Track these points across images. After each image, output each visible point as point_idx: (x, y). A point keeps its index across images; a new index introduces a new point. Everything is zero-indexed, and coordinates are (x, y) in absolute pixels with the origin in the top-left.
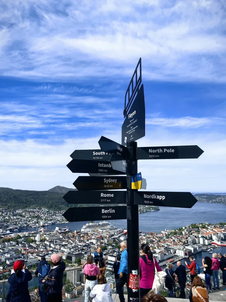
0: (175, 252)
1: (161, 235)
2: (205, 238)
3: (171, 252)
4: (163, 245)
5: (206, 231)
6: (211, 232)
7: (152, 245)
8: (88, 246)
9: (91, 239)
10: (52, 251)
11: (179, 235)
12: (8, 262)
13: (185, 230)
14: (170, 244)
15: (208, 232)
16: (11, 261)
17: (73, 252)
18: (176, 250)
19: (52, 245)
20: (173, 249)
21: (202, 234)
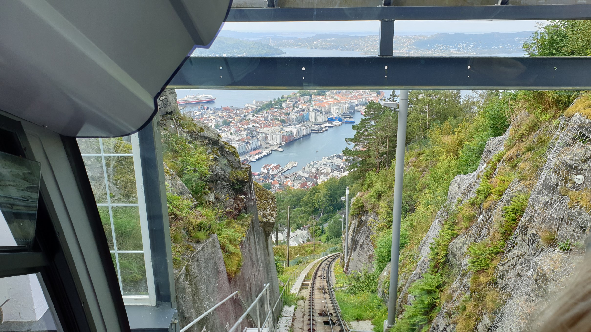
0: (266, 139)
1: (245, 111)
2: (318, 111)
3: (258, 139)
4: (245, 129)
5: (323, 99)
6: (331, 101)
7: (226, 129)
11: (276, 110)
13: (288, 100)
14: (259, 126)
15: (326, 101)
18: (268, 134)
20: (263, 133)
21: (315, 105)
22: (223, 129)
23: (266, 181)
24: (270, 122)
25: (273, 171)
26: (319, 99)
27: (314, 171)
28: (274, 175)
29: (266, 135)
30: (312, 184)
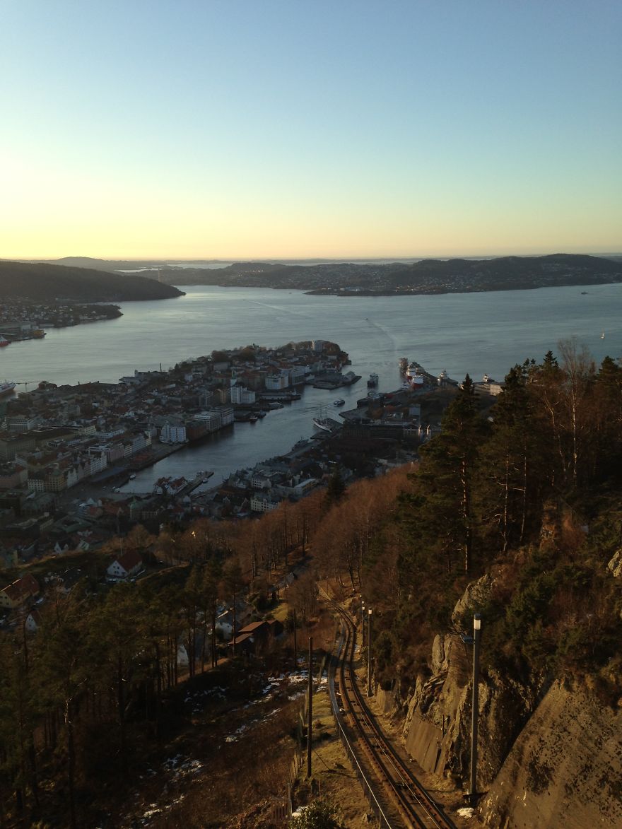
0: (159, 433)
1: (120, 389)
2: (245, 386)
3: (145, 435)
4: (122, 419)
5: (252, 366)
6: (265, 369)
7: (87, 421)
11: (174, 385)
14: (146, 413)
15: (257, 369)
18: (161, 427)
20: (153, 425)
21: (238, 376)
22: (82, 421)
23: (162, 507)
24: (164, 406)
25: (173, 489)
26: (245, 366)
27: (242, 486)
28: (173, 497)
29: (159, 428)
30: (240, 509)
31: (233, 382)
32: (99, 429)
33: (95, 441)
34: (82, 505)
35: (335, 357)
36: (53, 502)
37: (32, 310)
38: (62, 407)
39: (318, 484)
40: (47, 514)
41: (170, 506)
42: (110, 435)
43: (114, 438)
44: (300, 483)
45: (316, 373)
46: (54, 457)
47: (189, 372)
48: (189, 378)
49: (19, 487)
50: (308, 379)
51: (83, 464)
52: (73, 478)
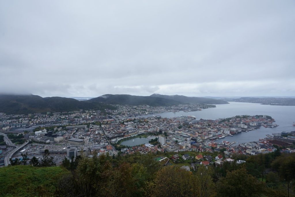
0: (223, 132)
4: (216, 128)
7: (209, 127)
8: (171, 126)
9: (173, 122)
10: (151, 127)
11: (227, 122)
12: (129, 132)
14: (221, 127)
16: (131, 131)
17: (163, 128)
19: (151, 124)
20: (222, 130)
21: (243, 122)
24: (225, 126)
26: (244, 120)
27: (244, 146)
28: (227, 145)
29: (224, 130)
30: (243, 152)
31: (241, 123)
32: (211, 129)
33: (210, 131)
34: (208, 143)
35: (270, 120)
36: (202, 141)
37: (200, 106)
38: (204, 124)
39: (266, 151)
40: (201, 143)
41: (226, 148)
42: (214, 130)
43: (214, 131)
44: (260, 149)
45: (264, 123)
46: (202, 133)
47: (231, 119)
48: (231, 121)
49: (196, 137)
50: (262, 124)
51: (208, 135)
52: (206, 138)
